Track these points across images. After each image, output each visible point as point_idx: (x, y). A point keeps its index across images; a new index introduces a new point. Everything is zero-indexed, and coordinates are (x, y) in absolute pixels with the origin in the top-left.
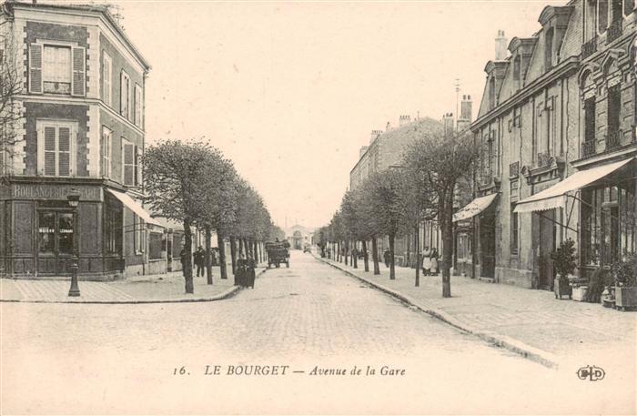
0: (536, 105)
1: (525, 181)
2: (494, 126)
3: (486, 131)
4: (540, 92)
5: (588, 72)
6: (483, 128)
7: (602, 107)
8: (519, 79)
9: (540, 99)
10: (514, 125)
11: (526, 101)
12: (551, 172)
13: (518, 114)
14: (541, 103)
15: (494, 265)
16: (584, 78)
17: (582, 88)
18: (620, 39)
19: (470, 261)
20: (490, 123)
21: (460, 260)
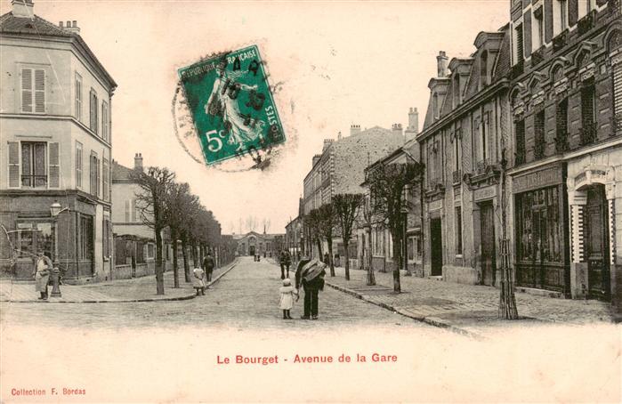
0: (474, 119)
1: (466, 187)
2: (439, 138)
3: (431, 142)
4: (476, 108)
5: (517, 91)
6: (428, 139)
7: (530, 122)
8: (458, 95)
9: (478, 113)
10: (455, 136)
11: (464, 116)
12: (489, 179)
13: (459, 126)
14: (479, 117)
15: (442, 265)
16: (514, 96)
17: (512, 105)
18: (541, 64)
19: (419, 262)
20: (434, 134)
21: (410, 262)
